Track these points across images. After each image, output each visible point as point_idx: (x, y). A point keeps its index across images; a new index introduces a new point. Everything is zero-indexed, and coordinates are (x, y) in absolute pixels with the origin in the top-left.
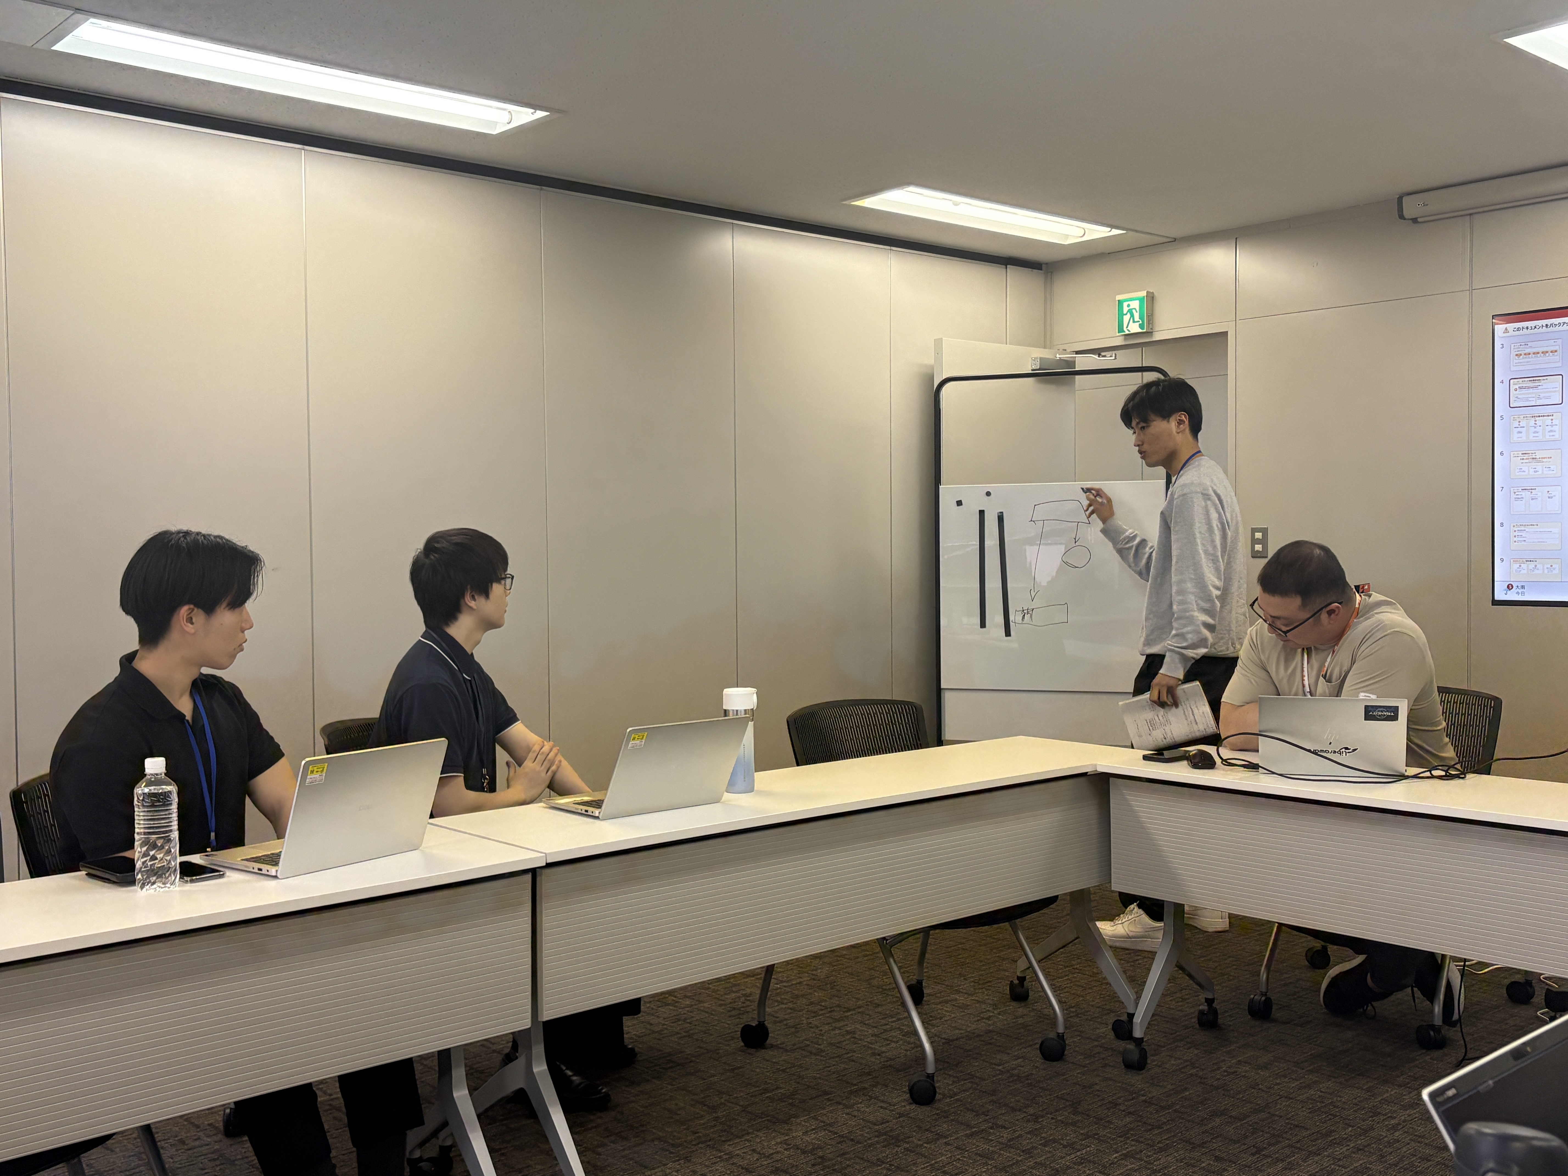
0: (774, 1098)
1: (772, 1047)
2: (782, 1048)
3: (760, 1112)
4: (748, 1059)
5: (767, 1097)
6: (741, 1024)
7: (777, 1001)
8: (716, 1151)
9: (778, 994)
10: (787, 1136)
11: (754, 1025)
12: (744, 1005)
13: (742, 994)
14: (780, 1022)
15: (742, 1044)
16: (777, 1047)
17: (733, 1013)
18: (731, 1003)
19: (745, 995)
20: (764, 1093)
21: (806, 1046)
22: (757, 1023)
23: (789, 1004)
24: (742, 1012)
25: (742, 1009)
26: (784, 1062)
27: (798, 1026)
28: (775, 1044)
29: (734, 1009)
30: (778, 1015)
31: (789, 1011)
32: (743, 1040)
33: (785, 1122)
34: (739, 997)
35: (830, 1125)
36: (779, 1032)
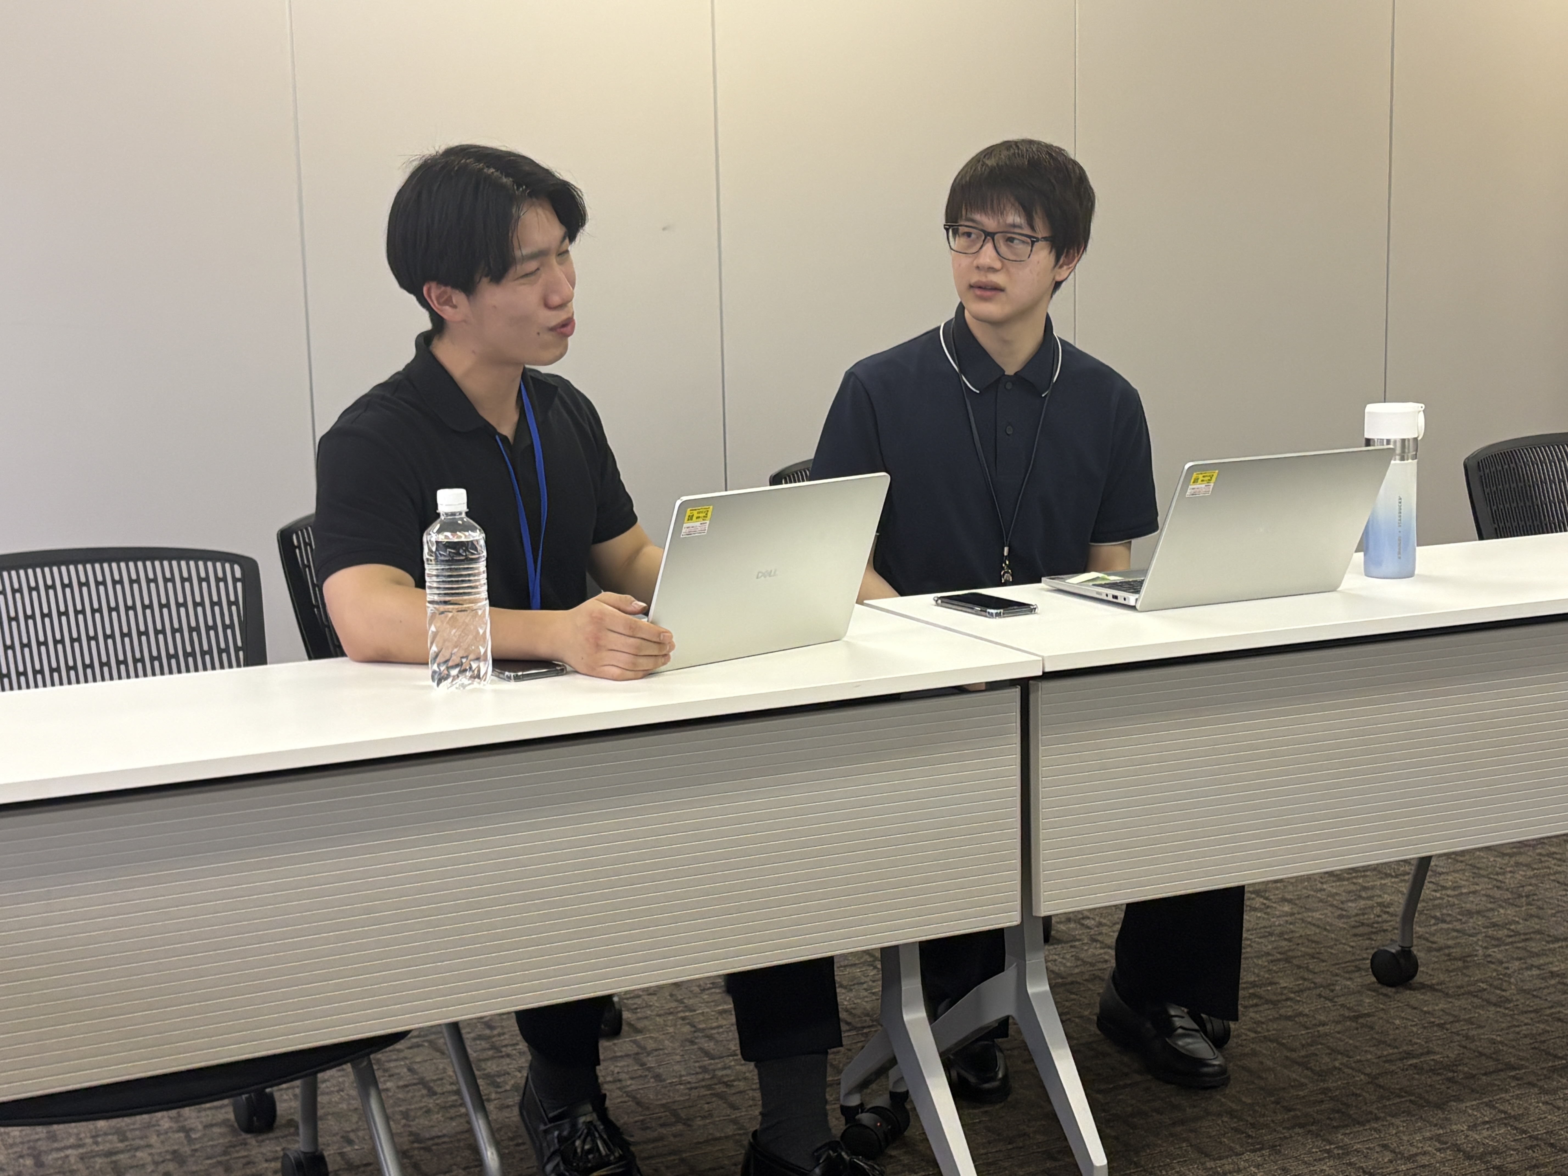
0: (1422, 1069)
1: (1422, 988)
2: (1440, 991)
3: (1398, 1087)
4: (1381, 1004)
5: (1411, 1065)
6: (1373, 948)
7: (1435, 917)
8: (1323, 1140)
9: (1435, 907)
10: (1442, 1128)
11: (1393, 951)
12: (1380, 919)
13: (1377, 903)
14: (1439, 950)
15: (1374, 979)
16: (1432, 988)
17: (1361, 930)
18: (1357, 915)
19: (1380, 904)
20: (1406, 1058)
21: (1480, 991)
22: (1399, 948)
23: (1455, 923)
24: (1374, 930)
25: (1375, 925)
26: (1441, 1013)
27: (1469, 959)
28: (1429, 983)
29: (1363, 924)
30: (1435, 939)
31: (1455, 934)
32: (1375, 974)
33: (1440, 1106)
34: (1372, 907)
35: (1515, 1118)
36: (1437, 966)
